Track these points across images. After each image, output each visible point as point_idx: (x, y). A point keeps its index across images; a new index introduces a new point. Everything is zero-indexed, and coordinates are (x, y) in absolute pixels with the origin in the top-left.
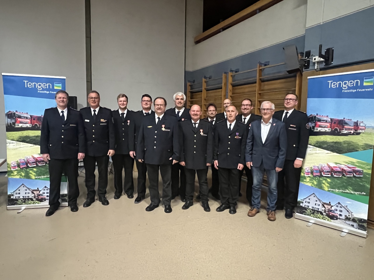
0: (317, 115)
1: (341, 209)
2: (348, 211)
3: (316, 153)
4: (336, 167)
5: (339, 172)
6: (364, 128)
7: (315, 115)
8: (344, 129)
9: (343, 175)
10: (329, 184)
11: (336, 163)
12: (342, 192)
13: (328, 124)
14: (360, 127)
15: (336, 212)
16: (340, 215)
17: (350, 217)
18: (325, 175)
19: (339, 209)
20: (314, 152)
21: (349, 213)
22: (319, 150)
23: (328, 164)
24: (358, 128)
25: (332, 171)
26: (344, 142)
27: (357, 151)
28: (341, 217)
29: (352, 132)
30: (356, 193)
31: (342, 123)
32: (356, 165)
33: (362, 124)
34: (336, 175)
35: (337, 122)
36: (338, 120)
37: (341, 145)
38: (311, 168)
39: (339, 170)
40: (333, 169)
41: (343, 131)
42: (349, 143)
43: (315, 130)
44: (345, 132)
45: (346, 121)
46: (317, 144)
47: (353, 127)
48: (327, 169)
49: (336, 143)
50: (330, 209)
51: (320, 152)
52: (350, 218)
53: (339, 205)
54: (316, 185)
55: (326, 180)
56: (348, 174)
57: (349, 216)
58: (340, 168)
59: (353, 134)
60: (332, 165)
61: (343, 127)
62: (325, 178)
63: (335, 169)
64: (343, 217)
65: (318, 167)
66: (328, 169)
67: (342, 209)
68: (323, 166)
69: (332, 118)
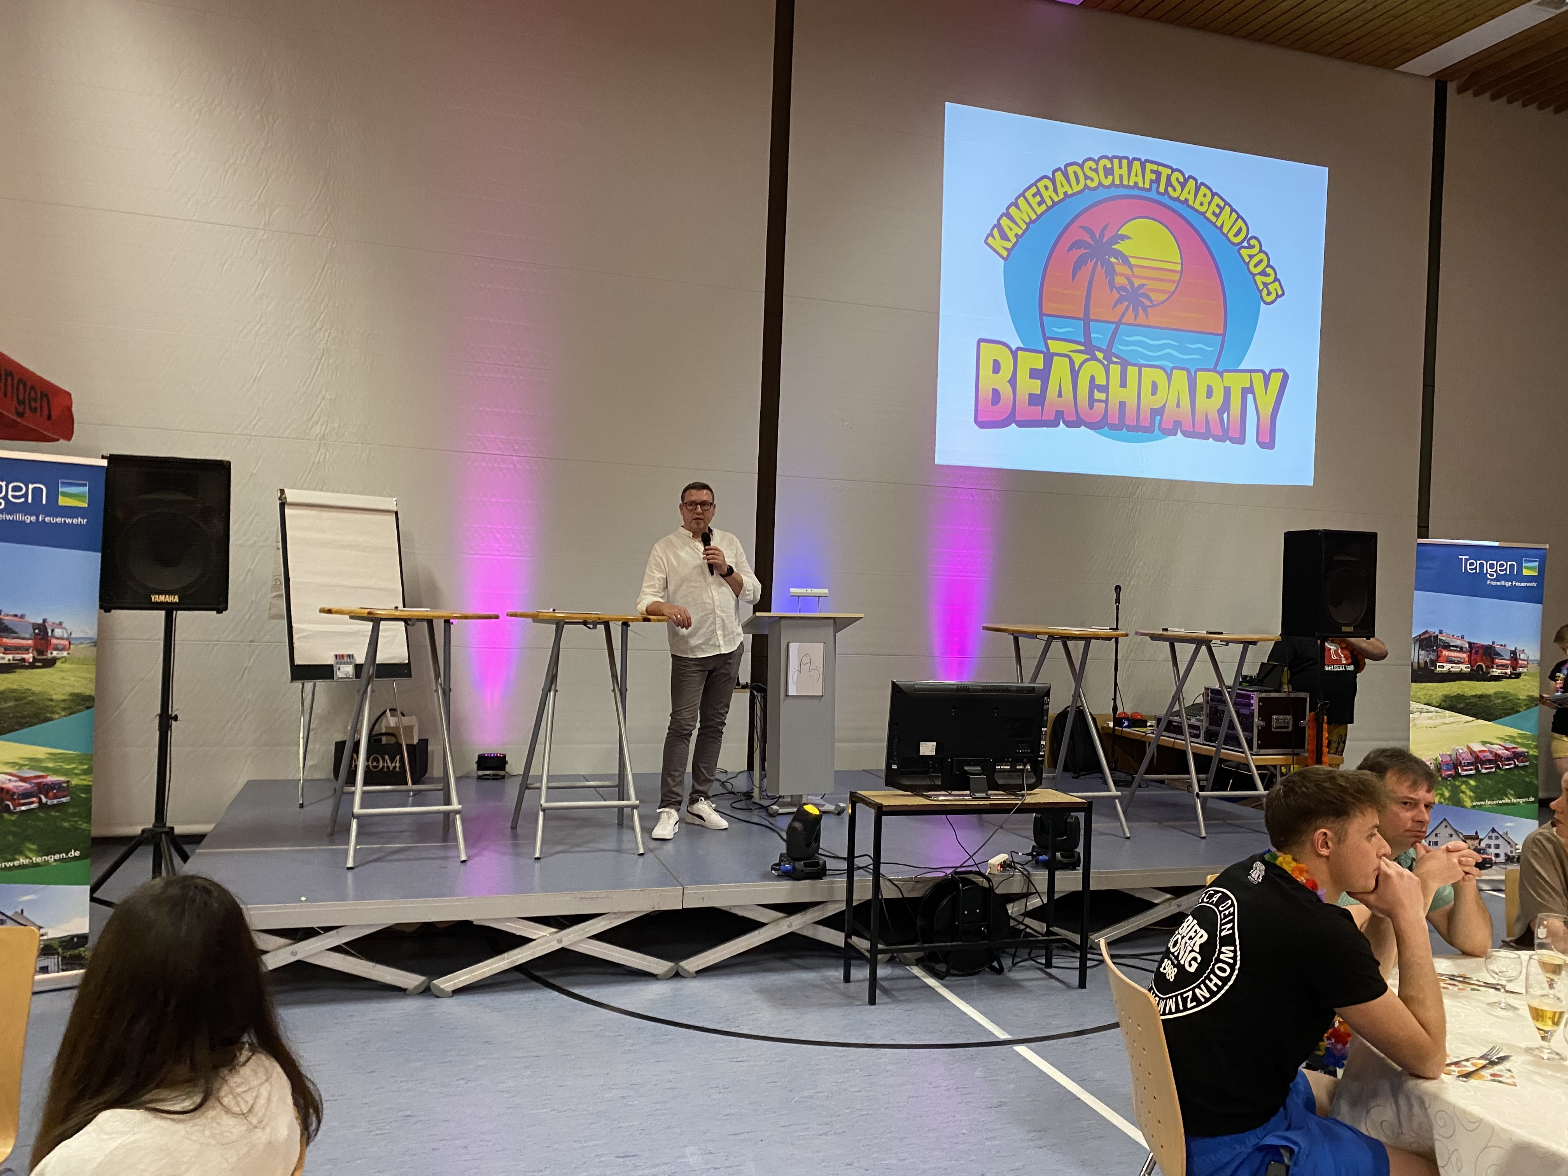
0: (1441, 632)
1: (1497, 842)
2: (1509, 843)
3: (1445, 724)
4: (1484, 751)
5: (1490, 761)
6: (1526, 663)
7: (1437, 633)
8: (1495, 666)
9: (1498, 767)
10: (1474, 793)
11: (1484, 743)
12: (1498, 804)
13: (1465, 655)
14: (1520, 662)
15: (1489, 851)
16: (1497, 855)
17: (1514, 854)
18: (1465, 773)
19: (1493, 842)
20: (1439, 721)
21: (1511, 847)
22: (1450, 717)
23: (1468, 747)
24: (1517, 662)
25: (1477, 760)
26: (1495, 693)
27: (1518, 712)
28: (1498, 860)
29: (1509, 671)
30: (1521, 801)
31: (1489, 653)
32: (1517, 743)
33: (1522, 656)
34: (1486, 769)
35: (1481, 651)
36: (1483, 646)
37: (1490, 701)
38: (1436, 759)
39: (1490, 757)
40: (1478, 756)
41: (1494, 670)
42: (1504, 696)
43: (1438, 669)
44: (1496, 672)
45: (1498, 648)
46: (1445, 701)
47: (1509, 662)
48: (1467, 758)
49: (1481, 697)
50: (1479, 847)
51: (1452, 720)
52: (1514, 857)
53: (1494, 835)
54: (1449, 799)
55: (1466, 783)
56: (1507, 763)
57: (1512, 852)
58: (1491, 752)
59: (1510, 677)
60: (1477, 747)
61: (1493, 662)
62: (1464, 779)
63: (1481, 755)
64: (1502, 859)
65: (1450, 756)
66: (1470, 759)
67: (1500, 841)
68: (1461, 751)
69: (1472, 641)
